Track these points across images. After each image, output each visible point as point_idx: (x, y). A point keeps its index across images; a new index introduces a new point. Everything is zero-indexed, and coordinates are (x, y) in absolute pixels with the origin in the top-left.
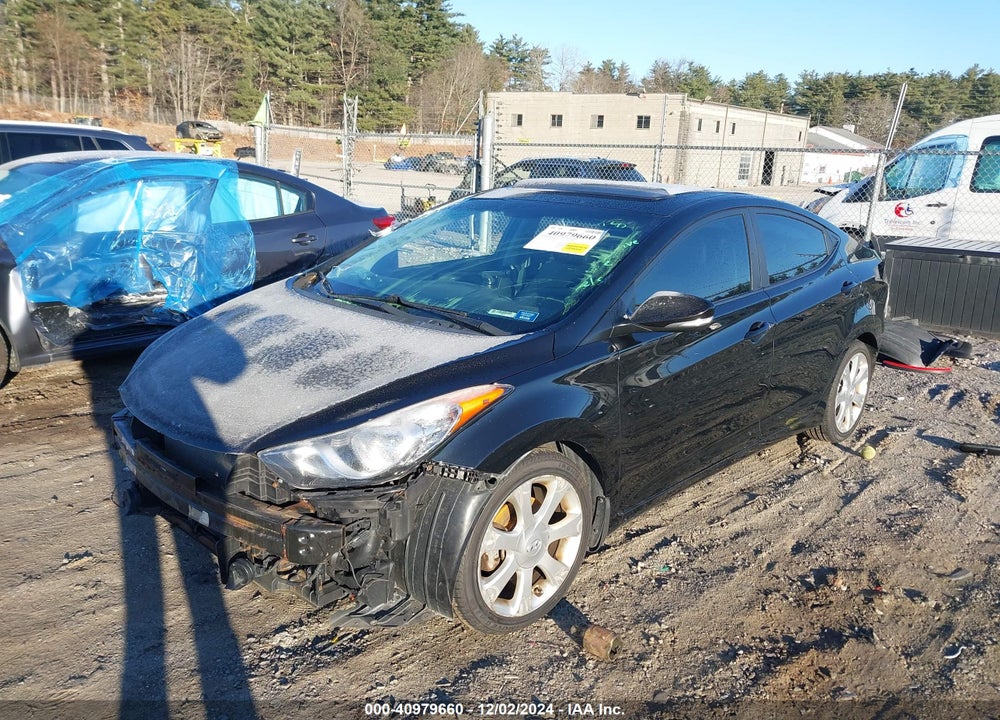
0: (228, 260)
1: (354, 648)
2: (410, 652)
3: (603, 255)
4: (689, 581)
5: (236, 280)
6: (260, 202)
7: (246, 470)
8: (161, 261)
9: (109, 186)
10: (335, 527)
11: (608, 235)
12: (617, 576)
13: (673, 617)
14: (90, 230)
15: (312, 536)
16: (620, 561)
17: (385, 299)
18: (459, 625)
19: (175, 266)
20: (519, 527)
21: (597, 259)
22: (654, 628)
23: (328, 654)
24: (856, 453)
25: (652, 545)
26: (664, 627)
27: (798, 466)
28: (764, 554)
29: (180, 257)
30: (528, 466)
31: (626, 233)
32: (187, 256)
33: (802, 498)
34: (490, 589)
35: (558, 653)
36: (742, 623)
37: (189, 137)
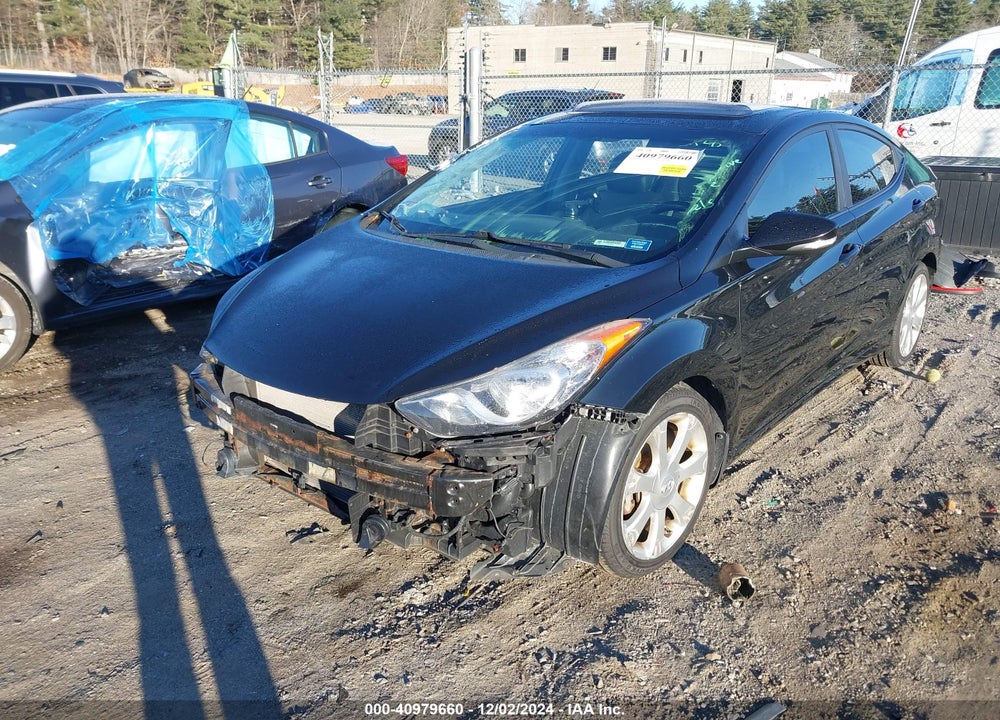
0: (246, 207)
1: (489, 601)
2: (548, 600)
3: (707, 176)
4: (802, 513)
5: (255, 228)
6: (273, 144)
7: (374, 422)
8: (178, 211)
9: (121, 131)
10: (484, 477)
11: (704, 155)
12: (729, 513)
13: (800, 550)
14: (104, 181)
15: (461, 486)
16: (726, 497)
17: (471, 234)
18: (589, 570)
19: (194, 215)
20: (654, 468)
21: (702, 181)
22: (786, 562)
23: (466, 608)
24: (919, 377)
25: (753, 479)
26: (797, 560)
27: (867, 392)
28: (867, 482)
29: (199, 206)
30: (665, 404)
31: (724, 152)
32: (208, 203)
33: (882, 424)
34: (631, 530)
35: (698, 594)
36: (871, 552)
37: (138, 86)
